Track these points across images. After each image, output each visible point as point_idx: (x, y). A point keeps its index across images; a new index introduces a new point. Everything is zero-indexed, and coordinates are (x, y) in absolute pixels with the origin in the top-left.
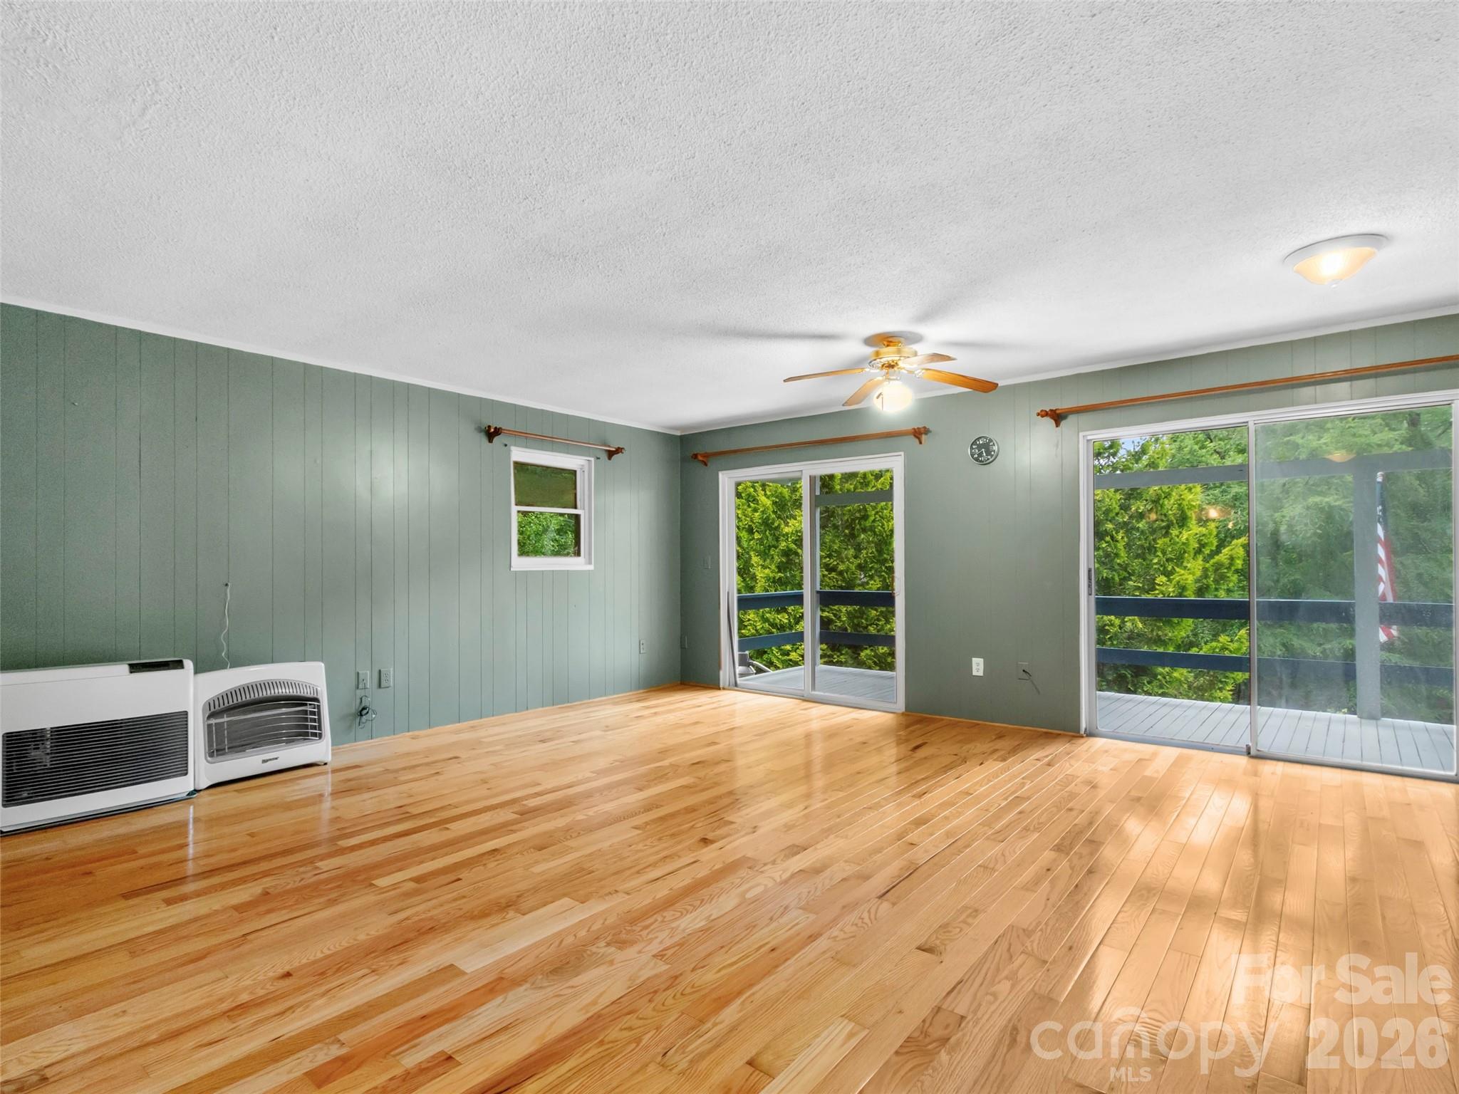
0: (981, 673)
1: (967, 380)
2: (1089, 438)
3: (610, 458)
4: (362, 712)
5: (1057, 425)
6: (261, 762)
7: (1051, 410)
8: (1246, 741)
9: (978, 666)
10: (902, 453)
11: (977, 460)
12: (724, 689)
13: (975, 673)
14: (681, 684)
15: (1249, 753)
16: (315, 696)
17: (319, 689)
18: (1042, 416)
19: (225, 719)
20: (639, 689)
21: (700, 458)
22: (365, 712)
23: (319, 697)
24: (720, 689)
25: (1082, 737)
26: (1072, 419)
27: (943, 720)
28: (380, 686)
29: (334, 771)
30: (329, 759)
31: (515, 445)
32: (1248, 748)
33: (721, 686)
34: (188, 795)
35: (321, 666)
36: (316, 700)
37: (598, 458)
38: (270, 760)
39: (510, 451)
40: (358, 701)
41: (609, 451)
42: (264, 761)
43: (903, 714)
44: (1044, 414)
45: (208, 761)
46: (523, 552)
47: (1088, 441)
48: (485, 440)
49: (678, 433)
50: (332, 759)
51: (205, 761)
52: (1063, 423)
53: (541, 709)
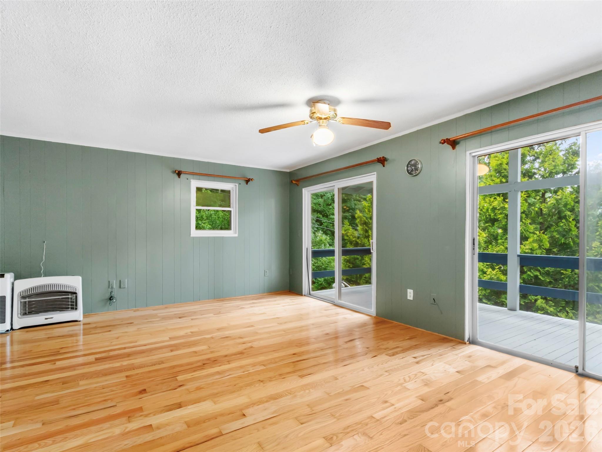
0: (411, 298)
1: (367, 122)
2: (474, 154)
3: (247, 184)
4: (111, 298)
5: (454, 148)
6: (44, 319)
7: (447, 139)
8: (576, 362)
9: (410, 294)
10: (375, 173)
11: (410, 173)
12: (305, 295)
13: (409, 298)
14: (289, 292)
15: (577, 372)
16: (75, 291)
17: (77, 288)
18: (443, 144)
19: (27, 300)
20: (264, 293)
21: (294, 182)
22: (112, 298)
23: (77, 292)
24: (302, 295)
25: (465, 344)
26: (462, 144)
27: (392, 323)
28: (120, 287)
29: (84, 324)
30: (81, 318)
31: (193, 179)
32: (577, 368)
33: (303, 294)
34: (6, 331)
35: (80, 278)
36: (75, 293)
37: (240, 184)
38: (49, 318)
39: (190, 182)
40: (109, 294)
41: (246, 180)
42: (46, 319)
43: (375, 317)
44: (444, 142)
45: (19, 317)
46: (198, 227)
47: (474, 156)
48: (176, 176)
49: (288, 171)
50: (83, 320)
51: (17, 317)
52: (457, 147)
53: (208, 300)
